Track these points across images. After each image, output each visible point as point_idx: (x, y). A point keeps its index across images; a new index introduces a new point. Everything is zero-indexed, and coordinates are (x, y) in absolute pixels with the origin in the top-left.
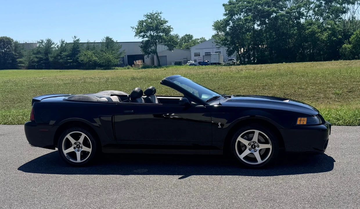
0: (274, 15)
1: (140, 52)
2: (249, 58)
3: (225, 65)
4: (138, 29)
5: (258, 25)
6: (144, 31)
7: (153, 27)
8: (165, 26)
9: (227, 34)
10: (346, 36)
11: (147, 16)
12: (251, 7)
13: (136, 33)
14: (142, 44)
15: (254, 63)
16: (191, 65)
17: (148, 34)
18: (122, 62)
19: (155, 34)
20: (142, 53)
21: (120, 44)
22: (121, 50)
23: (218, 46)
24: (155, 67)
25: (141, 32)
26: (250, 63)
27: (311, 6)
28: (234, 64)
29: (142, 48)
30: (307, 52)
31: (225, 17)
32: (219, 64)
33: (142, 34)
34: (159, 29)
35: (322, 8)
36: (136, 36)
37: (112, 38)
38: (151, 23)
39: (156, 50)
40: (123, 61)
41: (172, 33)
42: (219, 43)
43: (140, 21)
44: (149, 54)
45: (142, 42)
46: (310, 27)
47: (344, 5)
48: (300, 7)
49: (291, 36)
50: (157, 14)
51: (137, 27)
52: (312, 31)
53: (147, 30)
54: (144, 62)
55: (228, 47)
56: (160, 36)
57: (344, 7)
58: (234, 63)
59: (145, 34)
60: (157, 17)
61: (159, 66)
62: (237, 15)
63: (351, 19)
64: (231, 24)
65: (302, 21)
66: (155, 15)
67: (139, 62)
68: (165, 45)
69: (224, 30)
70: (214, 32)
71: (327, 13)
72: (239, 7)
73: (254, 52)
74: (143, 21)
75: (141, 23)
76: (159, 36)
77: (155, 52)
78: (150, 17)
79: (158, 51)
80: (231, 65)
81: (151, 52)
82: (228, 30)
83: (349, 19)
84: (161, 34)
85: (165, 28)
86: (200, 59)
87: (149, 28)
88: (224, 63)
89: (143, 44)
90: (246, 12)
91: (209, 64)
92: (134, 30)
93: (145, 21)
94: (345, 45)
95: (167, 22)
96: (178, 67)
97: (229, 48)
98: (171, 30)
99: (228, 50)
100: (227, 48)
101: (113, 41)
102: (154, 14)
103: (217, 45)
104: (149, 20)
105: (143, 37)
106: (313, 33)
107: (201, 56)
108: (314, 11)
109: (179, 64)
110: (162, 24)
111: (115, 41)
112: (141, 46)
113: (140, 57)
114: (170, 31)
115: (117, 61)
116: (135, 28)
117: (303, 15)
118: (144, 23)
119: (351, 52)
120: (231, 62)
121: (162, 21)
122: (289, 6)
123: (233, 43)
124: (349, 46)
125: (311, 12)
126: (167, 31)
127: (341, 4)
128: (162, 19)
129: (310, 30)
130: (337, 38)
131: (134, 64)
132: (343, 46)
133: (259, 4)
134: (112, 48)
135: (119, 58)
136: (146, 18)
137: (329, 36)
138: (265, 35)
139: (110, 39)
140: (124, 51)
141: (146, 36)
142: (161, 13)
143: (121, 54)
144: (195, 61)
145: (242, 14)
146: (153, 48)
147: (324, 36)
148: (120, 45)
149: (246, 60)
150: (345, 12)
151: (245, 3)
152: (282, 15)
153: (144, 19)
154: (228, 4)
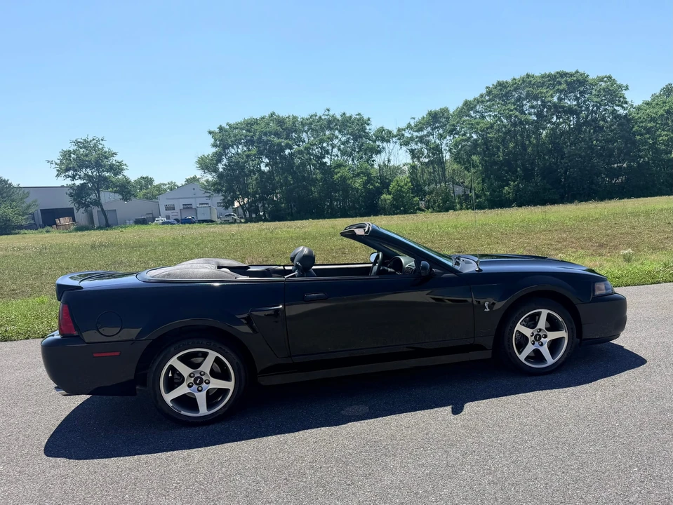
0: (287, 152)
1: (67, 203)
2: (257, 211)
3: (221, 223)
4: (62, 163)
5: (267, 165)
6: (74, 167)
7: (90, 161)
8: (113, 160)
9: (221, 176)
10: (385, 184)
11: (77, 143)
12: (252, 137)
13: (58, 170)
14: (71, 191)
15: (266, 220)
16: (164, 223)
17: (82, 174)
18: (32, 222)
19: (95, 173)
20: (72, 206)
21: (27, 190)
22: (28, 201)
23: (208, 195)
24: (100, 228)
25: (68, 169)
26: (258, 219)
27: (336, 142)
28: (235, 222)
29: (72, 196)
30: (337, 205)
31: (214, 150)
32: (211, 221)
33: (71, 173)
34: (101, 166)
35: (351, 144)
36: (58, 175)
37: (8, 180)
38: (87, 155)
39: (99, 200)
40: (33, 219)
41: (125, 173)
42: (210, 190)
43: (65, 152)
44: (87, 206)
45: (71, 187)
46: (339, 170)
47: (378, 143)
48: (322, 141)
49: (314, 182)
50: (95, 141)
51: (58, 162)
52: (341, 177)
53: (79, 167)
54: (74, 220)
55: (223, 195)
56: (105, 179)
57: (379, 146)
58: (235, 220)
59: (77, 174)
60: (95, 145)
61: (107, 226)
62: (233, 148)
63: (386, 163)
64: (225, 161)
65: (327, 160)
66: (93, 142)
67: (64, 221)
68: (115, 192)
69: (216, 170)
70: (199, 173)
71: (358, 152)
72: (235, 136)
73: (263, 205)
74: (69, 151)
75: (66, 154)
76: (103, 177)
77: (97, 203)
78: (84, 144)
79: (102, 201)
80: (232, 223)
81: (91, 203)
82: (221, 170)
83: (384, 163)
84: (106, 174)
85: (113, 165)
86: (175, 214)
87: (82, 163)
88: (219, 221)
89: (73, 190)
90: (246, 144)
91: (194, 223)
92: (54, 166)
93: (74, 151)
94: (384, 195)
95: (115, 154)
96: (143, 227)
97: (226, 197)
98: (125, 167)
99: (224, 199)
100: (223, 198)
101: (10, 185)
102: (91, 141)
103: (206, 192)
104: (82, 150)
105: (73, 178)
106: (344, 179)
107: (177, 209)
108: (339, 149)
109: (143, 222)
110: (106, 158)
111: (15, 184)
112: (71, 193)
113: (68, 213)
114: (122, 169)
115: (22, 220)
116: (56, 164)
117: (327, 152)
118: (73, 156)
119: (392, 205)
120: (230, 219)
121: (105, 152)
122: (306, 140)
123: (230, 189)
124: (390, 197)
125: (335, 150)
126: (117, 169)
127: (374, 142)
128: (106, 149)
129: (339, 175)
130: (374, 186)
131: (55, 224)
132: (382, 197)
133: (266, 134)
134: (10, 196)
135: (26, 214)
136: (75, 148)
137: (365, 184)
138: (277, 179)
139: (4, 180)
140: (35, 202)
141: (78, 176)
142: (102, 140)
143: (29, 206)
144: (168, 217)
145: (240, 147)
146: (93, 196)
147: (358, 184)
148: (26, 192)
149: (254, 216)
150: (379, 152)
151: (244, 131)
152: (300, 152)
153: (73, 148)
154: (217, 130)
